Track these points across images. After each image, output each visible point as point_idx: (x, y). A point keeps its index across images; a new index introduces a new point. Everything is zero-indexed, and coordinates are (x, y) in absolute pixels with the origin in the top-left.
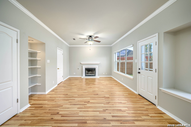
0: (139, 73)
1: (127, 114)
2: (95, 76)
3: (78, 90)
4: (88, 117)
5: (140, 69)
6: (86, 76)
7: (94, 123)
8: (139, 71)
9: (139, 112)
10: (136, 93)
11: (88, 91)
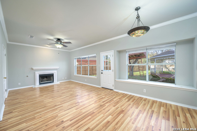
0: (102, 73)
1: (107, 98)
2: (53, 82)
3: (52, 98)
4: (91, 109)
5: (102, 71)
6: (40, 84)
7: (99, 110)
8: (102, 72)
9: (110, 95)
10: (100, 87)
11: (67, 96)
